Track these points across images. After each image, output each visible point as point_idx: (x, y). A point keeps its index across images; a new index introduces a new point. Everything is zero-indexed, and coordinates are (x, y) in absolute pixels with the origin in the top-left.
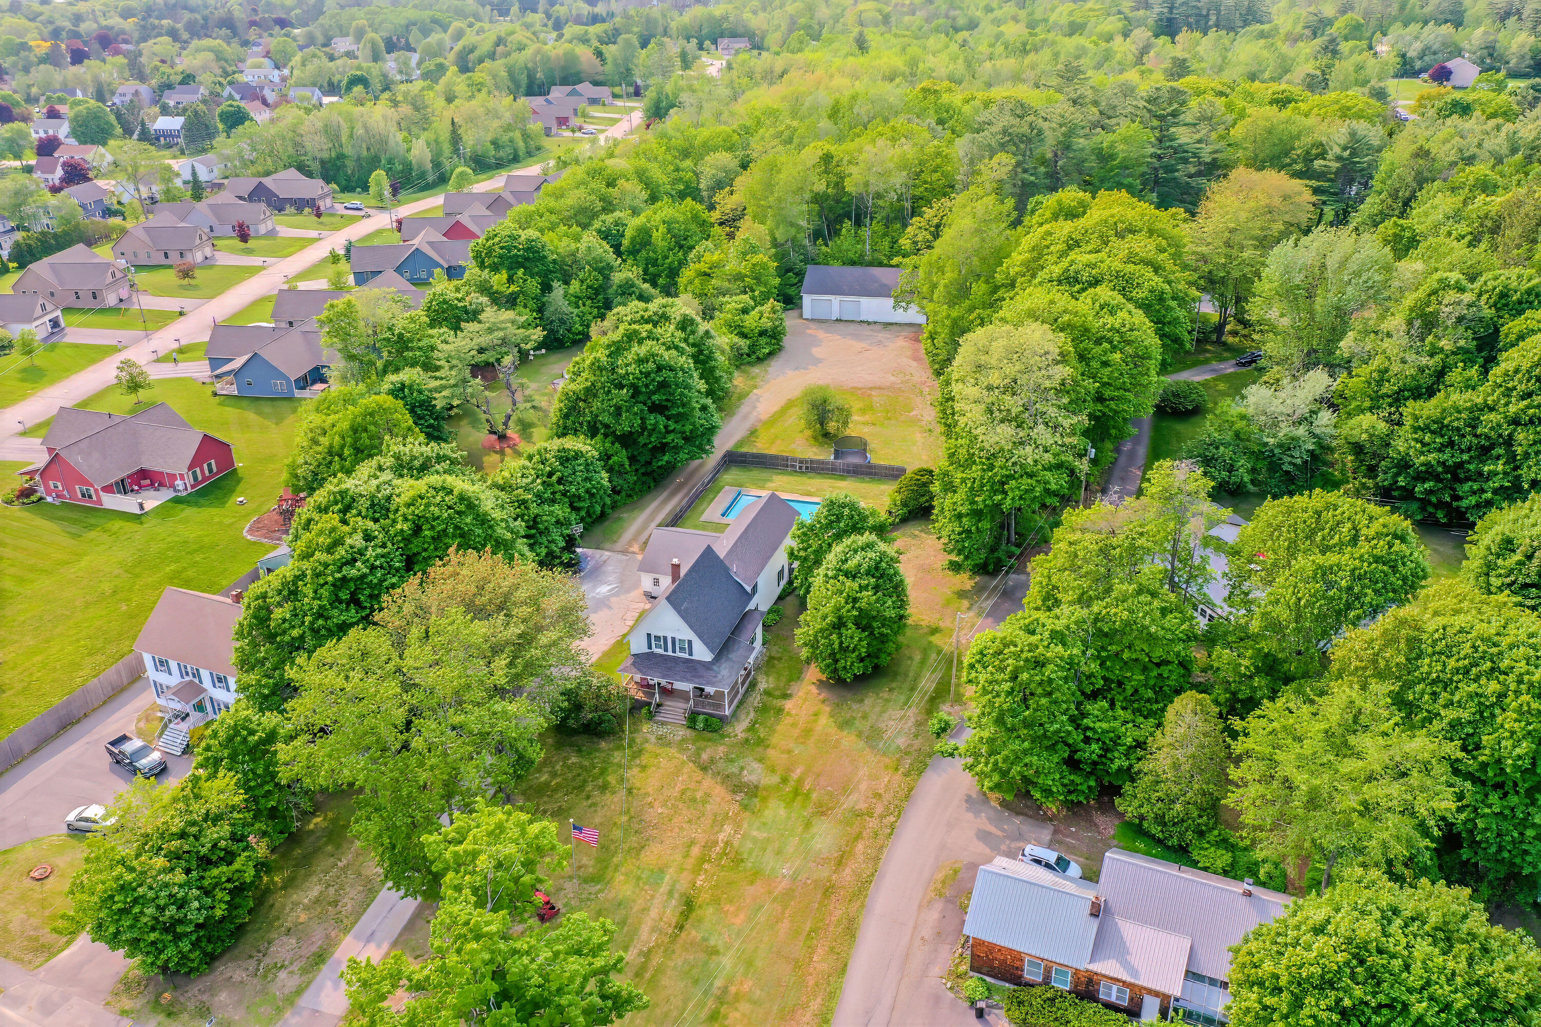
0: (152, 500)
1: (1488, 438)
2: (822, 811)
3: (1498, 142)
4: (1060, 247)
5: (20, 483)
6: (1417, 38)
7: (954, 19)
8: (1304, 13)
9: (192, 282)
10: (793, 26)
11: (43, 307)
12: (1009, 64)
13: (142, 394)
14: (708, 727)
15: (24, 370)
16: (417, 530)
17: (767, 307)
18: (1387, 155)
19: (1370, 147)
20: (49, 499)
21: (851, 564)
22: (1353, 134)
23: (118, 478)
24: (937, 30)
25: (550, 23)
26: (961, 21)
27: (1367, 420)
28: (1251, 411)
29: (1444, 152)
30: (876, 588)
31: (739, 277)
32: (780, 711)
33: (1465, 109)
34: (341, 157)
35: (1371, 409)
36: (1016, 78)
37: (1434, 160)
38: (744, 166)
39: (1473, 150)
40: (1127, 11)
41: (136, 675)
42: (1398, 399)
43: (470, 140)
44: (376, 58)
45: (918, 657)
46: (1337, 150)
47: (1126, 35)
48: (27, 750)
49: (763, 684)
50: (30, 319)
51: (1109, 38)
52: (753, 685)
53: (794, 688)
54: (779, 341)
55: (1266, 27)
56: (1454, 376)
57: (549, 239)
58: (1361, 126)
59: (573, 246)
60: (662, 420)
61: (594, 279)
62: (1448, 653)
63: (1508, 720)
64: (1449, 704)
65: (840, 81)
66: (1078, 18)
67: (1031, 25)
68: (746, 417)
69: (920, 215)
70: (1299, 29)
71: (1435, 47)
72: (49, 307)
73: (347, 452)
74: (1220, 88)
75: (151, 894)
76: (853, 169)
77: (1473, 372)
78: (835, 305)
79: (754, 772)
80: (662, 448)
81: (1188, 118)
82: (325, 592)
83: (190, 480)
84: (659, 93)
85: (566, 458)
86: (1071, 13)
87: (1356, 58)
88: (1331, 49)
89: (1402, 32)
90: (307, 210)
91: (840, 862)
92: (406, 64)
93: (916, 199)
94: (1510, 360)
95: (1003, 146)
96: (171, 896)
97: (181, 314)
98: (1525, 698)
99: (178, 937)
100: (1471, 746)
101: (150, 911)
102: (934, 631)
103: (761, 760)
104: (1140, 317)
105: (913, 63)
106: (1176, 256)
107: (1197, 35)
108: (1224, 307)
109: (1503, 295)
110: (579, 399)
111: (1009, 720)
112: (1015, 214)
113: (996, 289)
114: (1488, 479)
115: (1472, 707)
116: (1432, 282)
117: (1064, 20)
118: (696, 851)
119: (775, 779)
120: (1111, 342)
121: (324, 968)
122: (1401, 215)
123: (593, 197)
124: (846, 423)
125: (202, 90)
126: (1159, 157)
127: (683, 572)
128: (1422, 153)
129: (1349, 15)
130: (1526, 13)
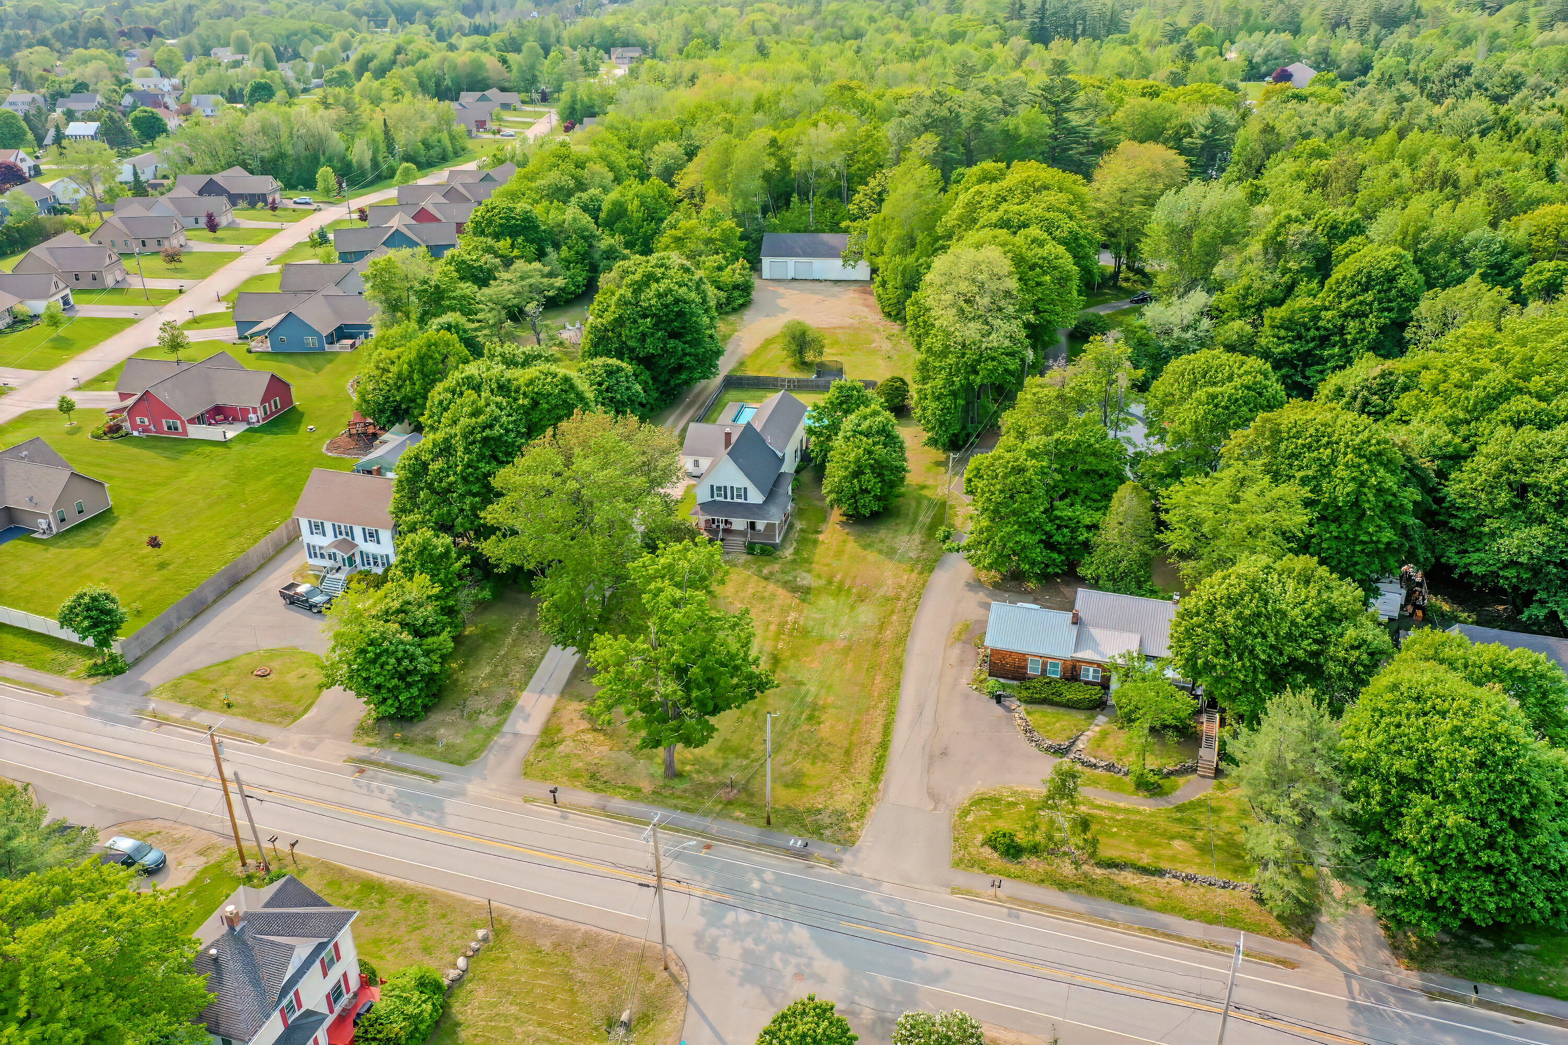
0: (232, 432)
1: (1326, 329)
2: (861, 599)
3: (1329, 121)
4: (990, 202)
5: (105, 421)
6: (1260, 45)
7: (841, 29)
8: (1160, 23)
9: (178, 265)
10: (688, 36)
11: (57, 286)
12: (907, 67)
13: (182, 354)
14: (764, 552)
15: (54, 340)
16: (535, 404)
17: (738, 265)
18: (1241, 131)
19: (1228, 127)
20: (135, 433)
21: (865, 426)
22: (1213, 116)
23: (198, 413)
24: (828, 39)
25: (433, 34)
26: (847, 31)
27: (1237, 324)
28: (1149, 324)
29: (1286, 129)
30: (885, 445)
31: (709, 241)
32: (815, 542)
33: (1301, 98)
34: (282, 155)
35: (1240, 318)
36: (911, 79)
37: (1278, 134)
38: (691, 154)
39: (1310, 128)
40: (1002, 21)
41: (294, 537)
42: (1259, 308)
43: (402, 139)
44: (268, 66)
45: (914, 504)
46: (1202, 129)
47: (1004, 42)
48: (210, 600)
49: (799, 525)
50: (47, 296)
51: (989, 45)
52: (791, 526)
53: (823, 527)
54: (749, 294)
55: (1127, 36)
56: (1302, 287)
57: (538, 211)
58: (1220, 110)
59: (560, 218)
60: (680, 346)
61: (581, 246)
62: (1298, 436)
63: (1340, 472)
64: (1301, 468)
65: (748, 83)
66: (956, 26)
67: (916, 34)
68: (733, 353)
69: (866, 184)
70: (1157, 37)
71: (1277, 52)
72: (62, 285)
73: (416, 376)
74: (1097, 83)
75: (392, 648)
76: (799, 150)
77: (1314, 285)
78: (791, 266)
79: (805, 579)
80: (680, 368)
81: (1077, 104)
82: (476, 449)
83: (261, 413)
84: (574, 97)
85: (611, 372)
86: (950, 24)
87: (1210, 62)
88: (1188, 54)
89: (1247, 39)
90: (260, 204)
91: (882, 627)
92: (303, 72)
93: (849, 179)
94: (1337, 274)
95: (927, 128)
96: (405, 651)
97: (181, 292)
98: (1350, 456)
99: (409, 686)
100: (1316, 490)
101: (392, 661)
102: (923, 487)
103: (809, 571)
104: (1061, 249)
105: (816, 67)
106: (1082, 207)
107: (1069, 42)
108: (1118, 257)
109: (1333, 227)
110: (606, 330)
111: (1003, 510)
112: (941, 184)
113: (937, 240)
114: (1327, 361)
115: (1315, 467)
116: (1281, 218)
117: (945, 30)
118: (773, 627)
119: (822, 582)
120: (1041, 267)
121: (514, 712)
122: (1256, 178)
123: (567, 177)
124: (821, 353)
125: (99, 98)
126: (1055, 138)
127: (734, 439)
128: (1268, 129)
129: (1201, 25)
130: (1352, 22)
